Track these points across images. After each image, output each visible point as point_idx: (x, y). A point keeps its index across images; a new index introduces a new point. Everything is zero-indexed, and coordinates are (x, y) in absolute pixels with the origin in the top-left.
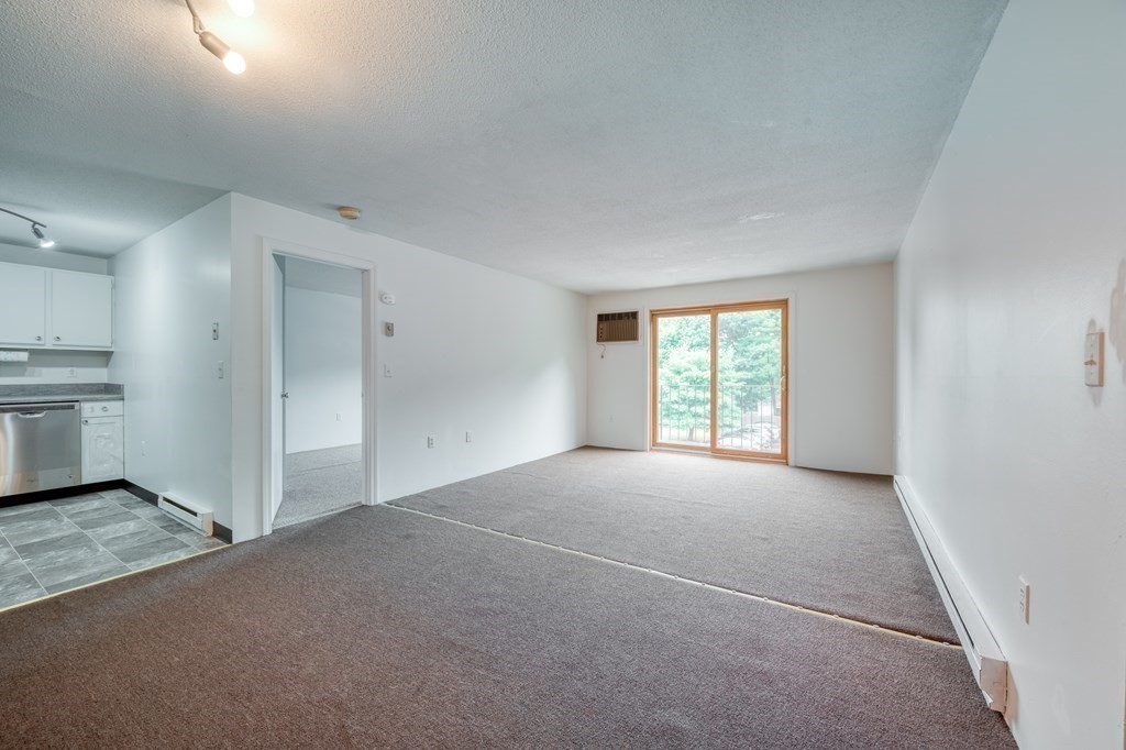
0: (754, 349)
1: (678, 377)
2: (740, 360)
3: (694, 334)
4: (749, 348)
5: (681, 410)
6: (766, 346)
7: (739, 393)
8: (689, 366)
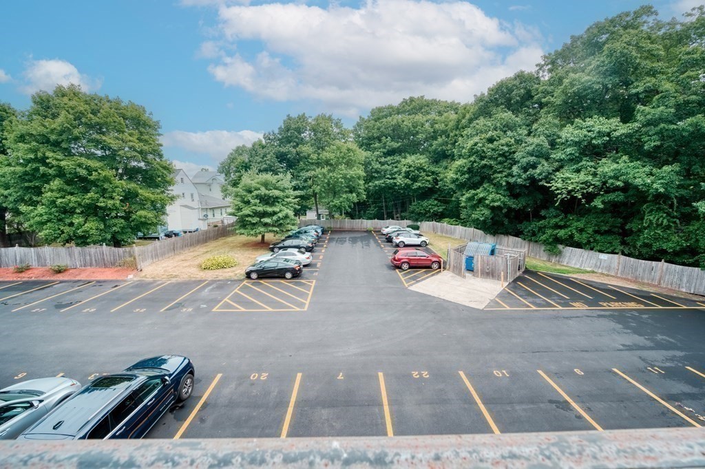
0: (305, 175)
1: (250, 195)
2: (295, 182)
3: (261, 162)
4: (301, 174)
5: (254, 222)
6: (313, 173)
7: (297, 206)
8: (258, 186)
